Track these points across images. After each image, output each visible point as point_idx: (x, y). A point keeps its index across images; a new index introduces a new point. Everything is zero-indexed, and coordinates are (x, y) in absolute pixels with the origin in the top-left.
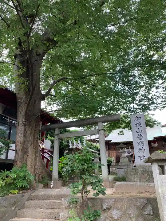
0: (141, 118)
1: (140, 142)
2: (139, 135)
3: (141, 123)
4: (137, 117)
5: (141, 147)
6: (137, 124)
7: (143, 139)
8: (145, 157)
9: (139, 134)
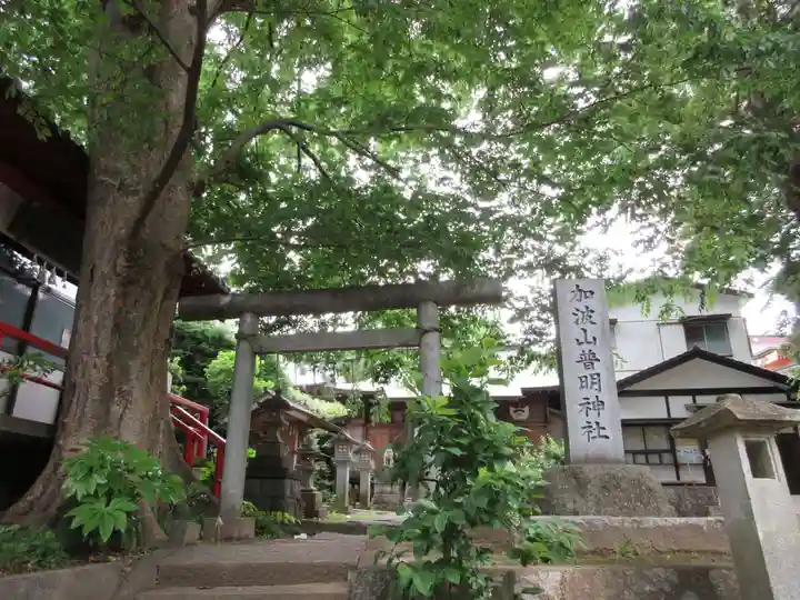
0: (592, 293)
1: (589, 378)
2: (587, 352)
3: (592, 311)
4: (580, 291)
5: (591, 394)
6: (580, 314)
7: (598, 367)
8: (604, 428)
9: (586, 347)
